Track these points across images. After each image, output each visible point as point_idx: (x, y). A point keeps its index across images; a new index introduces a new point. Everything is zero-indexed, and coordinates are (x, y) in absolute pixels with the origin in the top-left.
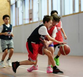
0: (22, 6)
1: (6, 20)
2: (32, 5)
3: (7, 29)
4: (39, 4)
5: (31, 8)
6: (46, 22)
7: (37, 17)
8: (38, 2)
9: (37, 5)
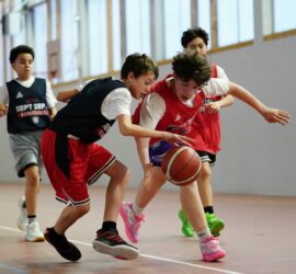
0: (24, 30)
1: (23, 66)
2: (59, 26)
3: (20, 95)
4: (79, 22)
5: (54, 37)
6: (131, 74)
7: (75, 64)
8: (78, 18)
9: (75, 26)
